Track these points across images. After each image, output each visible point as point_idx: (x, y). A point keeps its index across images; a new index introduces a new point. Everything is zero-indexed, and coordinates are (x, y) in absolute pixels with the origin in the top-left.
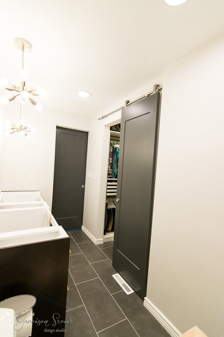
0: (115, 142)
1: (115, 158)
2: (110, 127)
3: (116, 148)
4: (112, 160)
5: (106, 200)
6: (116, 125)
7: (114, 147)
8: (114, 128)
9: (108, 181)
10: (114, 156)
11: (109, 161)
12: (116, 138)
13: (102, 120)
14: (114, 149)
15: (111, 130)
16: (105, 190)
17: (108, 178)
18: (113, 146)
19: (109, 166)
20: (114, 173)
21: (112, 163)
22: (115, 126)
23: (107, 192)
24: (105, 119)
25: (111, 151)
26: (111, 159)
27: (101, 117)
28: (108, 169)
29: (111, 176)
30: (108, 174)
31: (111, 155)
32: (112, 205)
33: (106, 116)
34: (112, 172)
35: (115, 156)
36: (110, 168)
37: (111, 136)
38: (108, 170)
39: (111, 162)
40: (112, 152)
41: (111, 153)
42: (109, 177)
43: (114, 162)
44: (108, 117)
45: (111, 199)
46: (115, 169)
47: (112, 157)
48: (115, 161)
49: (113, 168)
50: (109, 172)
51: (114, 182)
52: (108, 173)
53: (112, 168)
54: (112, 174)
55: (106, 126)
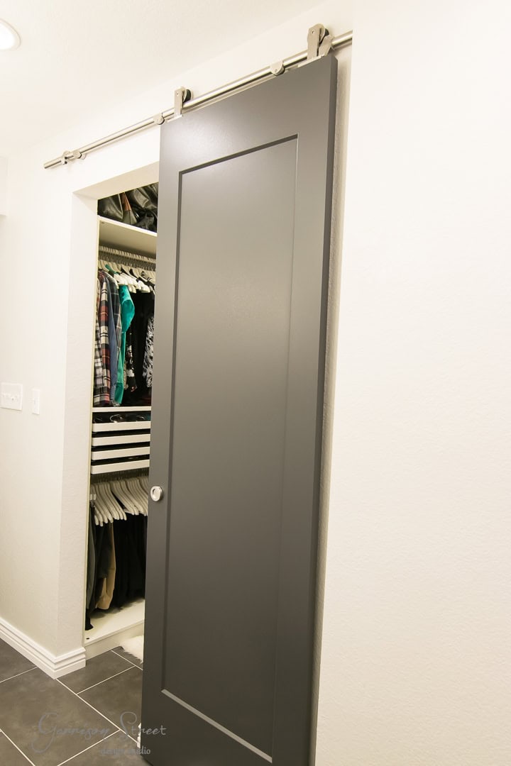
0: (114, 267)
1: (120, 326)
2: (99, 201)
3: (121, 286)
4: (109, 335)
5: (91, 492)
6: (121, 194)
7: (112, 284)
8: (111, 209)
9: (98, 418)
10: (116, 318)
11: (97, 339)
12: (117, 252)
13: (63, 169)
14: (112, 291)
15: (101, 211)
16: (85, 456)
17: (95, 405)
18: (109, 279)
19: (96, 358)
20: (118, 385)
21: (107, 347)
22: (115, 198)
23: (94, 463)
24: (76, 165)
25: (104, 297)
26: (103, 329)
27: (58, 155)
28: (95, 368)
29: (107, 399)
30: (97, 391)
31: (103, 313)
32: (112, 509)
33: (81, 155)
34: (111, 379)
35: (119, 321)
36: (103, 367)
37: (102, 243)
38: (95, 375)
39: (103, 340)
40: (107, 303)
41: (103, 308)
42: (98, 400)
43: (114, 342)
44: (90, 158)
45: (104, 487)
46: (120, 371)
47: (107, 324)
48: (120, 338)
49: (114, 364)
50: (99, 381)
51: (118, 420)
52: (95, 385)
53: (107, 366)
54: (109, 391)
55: (81, 195)
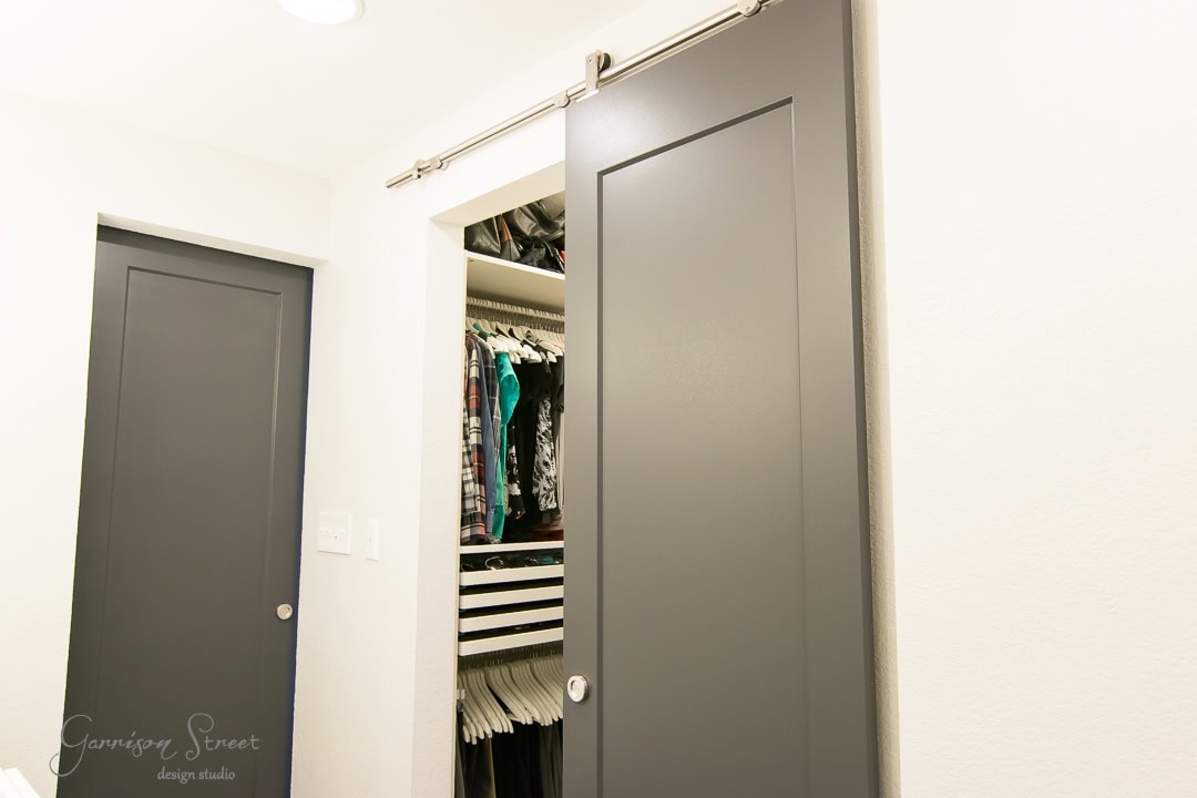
0: (486, 326)
1: (498, 417)
2: (466, 228)
3: (498, 355)
4: (482, 430)
5: (460, 685)
6: (497, 217)
7: (485, 351)
8: (483, 240)
9: (469, 563)
10: (494, 401)
11: (466, 437)
12: (489, 304)
13: (415, 185)
14: (486, 362)
15: (470, 244)
16: (450, 625)
17: (464, 543)
18: (481, 344)
19: (464, 467)
20: (498, 509)
21: (480, 448)
22: (488, 223)
23: (463, 637)
24: (434, 178)
25: (474, 373)
26: (474, 421)
27: (408, 166)
28: (463, 483)
29: (480, 531)
30: (467, 519)
31: (473, 397)
32: (490, 714)
33: (441, 164)
34: (487, 499)
35: (497, 408)
36: (474, 480)
37: (471, 293)
38: (463, 494)
39: (474, 439)
40: (479, 381)
41: (473, 389)
42: (467, 533)
43: (490, 441)
44: (455, 167)
45: (476, 677)
46: (499, 486)
47: (479, 413)
48: (499, 434)
49: (489, 477)
50: (469, 504)
51: (496, 564)
52: (464, 510)
53: (481, 479)
54: (484, 518)
55: (440, 221)
